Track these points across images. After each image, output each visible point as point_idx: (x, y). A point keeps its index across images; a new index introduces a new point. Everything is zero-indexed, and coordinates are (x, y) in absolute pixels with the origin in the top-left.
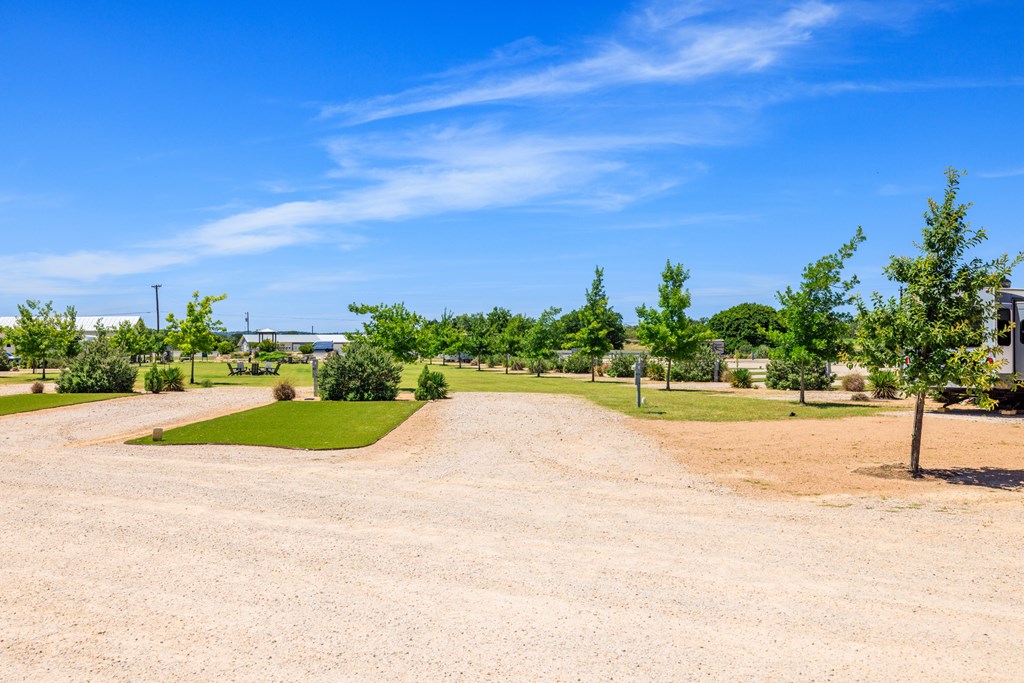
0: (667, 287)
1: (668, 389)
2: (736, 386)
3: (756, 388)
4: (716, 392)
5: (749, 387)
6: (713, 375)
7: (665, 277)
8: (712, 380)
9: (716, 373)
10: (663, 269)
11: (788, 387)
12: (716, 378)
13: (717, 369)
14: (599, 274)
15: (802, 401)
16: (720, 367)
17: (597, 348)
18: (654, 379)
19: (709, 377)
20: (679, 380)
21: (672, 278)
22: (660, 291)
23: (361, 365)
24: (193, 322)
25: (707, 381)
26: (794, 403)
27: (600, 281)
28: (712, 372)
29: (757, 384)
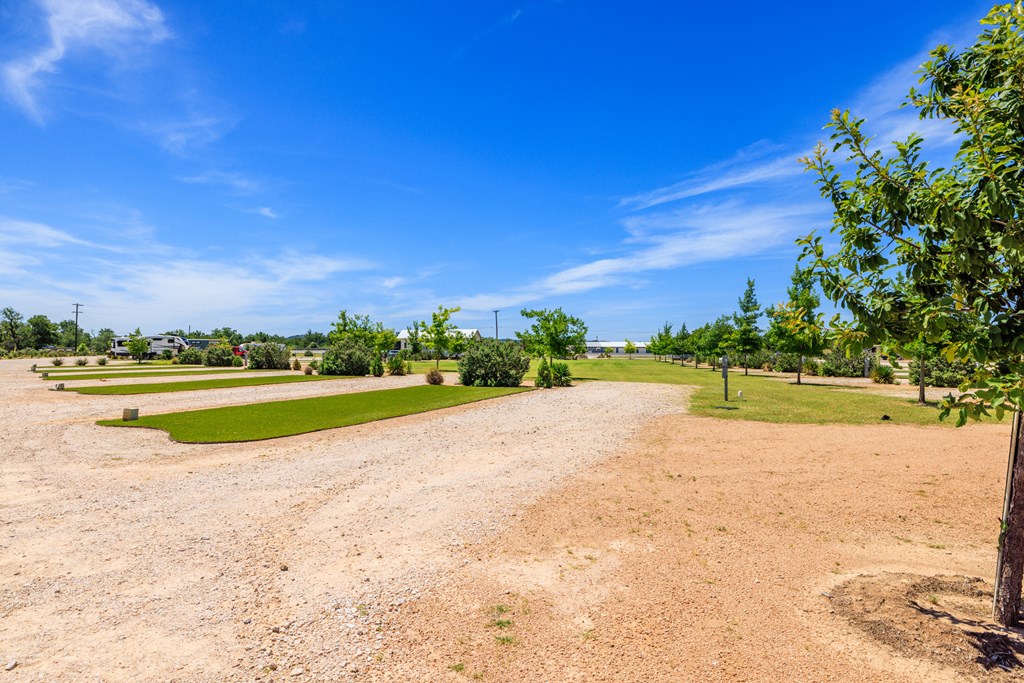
0: (796, 289)
1: (799, 383)
2: (877, 382)
3: (898, 384)
4: (850, 387)
5: (891, 383)
6: (863, 372)
7: (794, 280)
8: (863, 376)
9: (866, 370)
10: (792, 273)
11: (931, 383)
12: (866, 374)
13: (868, 366)
14: (751, 284)
15: (922, 399)
16: (871, 365)
17: (748, 347)
18: (809, 374)
19: (860, 373)
20: (830, 376)
21: (802, 281)
22: (789, 293)
23: (487, 356)
24: (436, 326)
25: (857, 376)
26: (913, 402)
27: (752, 291)
28: (863, 368)
29: (899, 380)
